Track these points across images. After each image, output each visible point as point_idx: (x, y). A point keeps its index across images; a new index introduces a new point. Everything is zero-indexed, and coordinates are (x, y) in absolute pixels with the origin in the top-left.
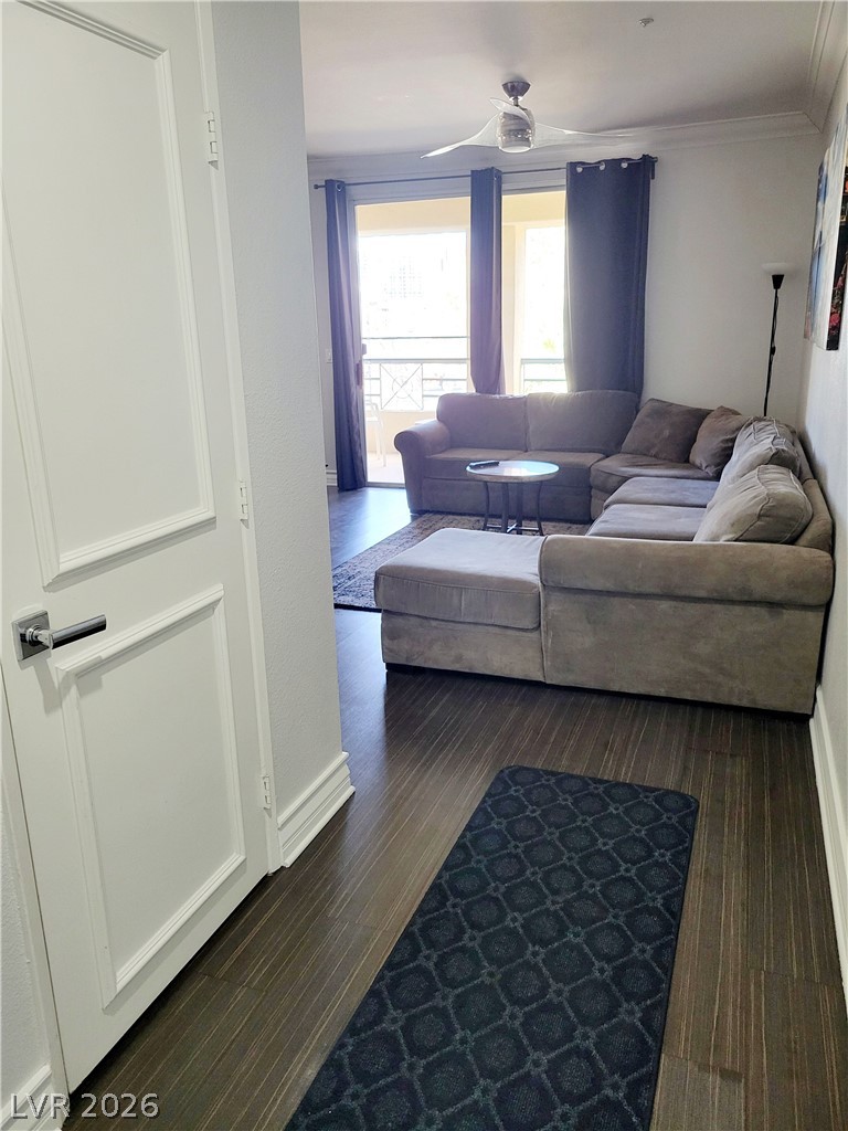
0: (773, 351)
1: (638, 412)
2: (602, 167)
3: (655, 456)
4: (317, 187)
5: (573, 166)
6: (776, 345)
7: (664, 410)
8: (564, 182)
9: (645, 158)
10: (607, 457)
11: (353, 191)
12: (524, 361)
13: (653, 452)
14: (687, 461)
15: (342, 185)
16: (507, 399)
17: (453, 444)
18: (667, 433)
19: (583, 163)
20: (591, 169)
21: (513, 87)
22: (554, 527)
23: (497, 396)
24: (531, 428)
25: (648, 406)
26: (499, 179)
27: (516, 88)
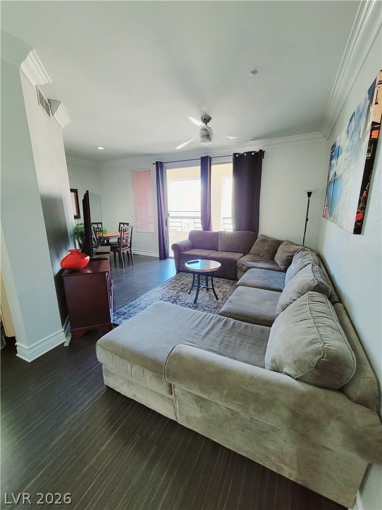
0: (307, 220)
1: (257, 238)
2: (245, 155)
3: (262, 257)
4: (154, 164)
5: (235, 154)
6: (308, 217)
7: (265, 239)
8: (232, 160)
9: (260, 150)
10: (245, 255)
11: (165, 165)
12: (224, 218)
13: (261, 255)
14: (273, 260)
15: (161, 163)
16: (212, 233)
17: (193, 247)
18: (266, 248)
19: (238, 154)
20: (241, 156)
21: (205, 119)
22: (223, 281)
23: (209, 232)
24: (219, 243)
25: (260, 238)
26: (210, 160)
27: (206, 120)
